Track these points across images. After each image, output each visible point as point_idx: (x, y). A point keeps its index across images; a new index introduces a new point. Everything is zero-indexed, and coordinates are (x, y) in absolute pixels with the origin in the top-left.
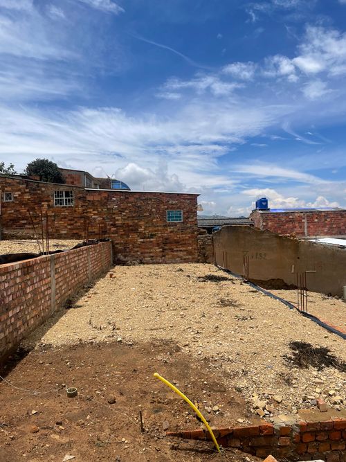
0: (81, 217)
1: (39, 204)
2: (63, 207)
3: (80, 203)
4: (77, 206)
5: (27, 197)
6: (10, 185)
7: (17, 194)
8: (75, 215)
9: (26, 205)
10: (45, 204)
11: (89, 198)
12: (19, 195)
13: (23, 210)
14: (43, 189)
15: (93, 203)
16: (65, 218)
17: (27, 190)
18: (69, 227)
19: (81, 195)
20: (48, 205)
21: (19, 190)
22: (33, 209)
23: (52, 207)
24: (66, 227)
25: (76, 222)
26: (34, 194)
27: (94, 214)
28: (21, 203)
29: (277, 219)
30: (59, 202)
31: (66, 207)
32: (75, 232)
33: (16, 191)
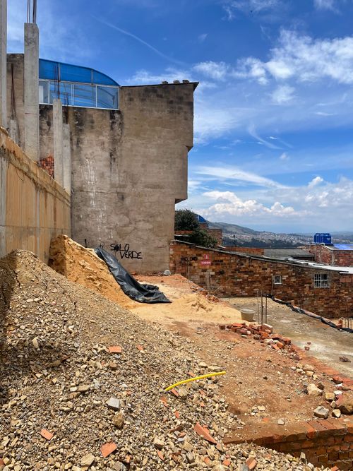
0: (335, 297)
1: (302, 286)
2: (321, 289)
3: (335, 285)
4: (332, 288)
5: (293, 280)
6: (280, 269)
7: (285, 277)
8: (331, 296)
9: (292, 287)
10: (307, 286)
11: (342, 280)
12: (287, 278)
13: (290, 291)
14: (306, 273)
15: (345, 284)
16: (323, 298)
17: (294, 274)
18: (325, 306)
19: (336, 278)
20: (310, 287)
21: (288, 274)
22: (297, 290)
23: (313, 288)
24: (323, 306)
25: (331, 302)
26: (299, 278)
27: (346, 295)
28: (289, 286)
29: (347, 256)
30: (317, 283)
31: (323, 288)
32: (330, 310)
33: (285, 275)
